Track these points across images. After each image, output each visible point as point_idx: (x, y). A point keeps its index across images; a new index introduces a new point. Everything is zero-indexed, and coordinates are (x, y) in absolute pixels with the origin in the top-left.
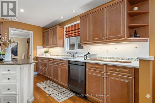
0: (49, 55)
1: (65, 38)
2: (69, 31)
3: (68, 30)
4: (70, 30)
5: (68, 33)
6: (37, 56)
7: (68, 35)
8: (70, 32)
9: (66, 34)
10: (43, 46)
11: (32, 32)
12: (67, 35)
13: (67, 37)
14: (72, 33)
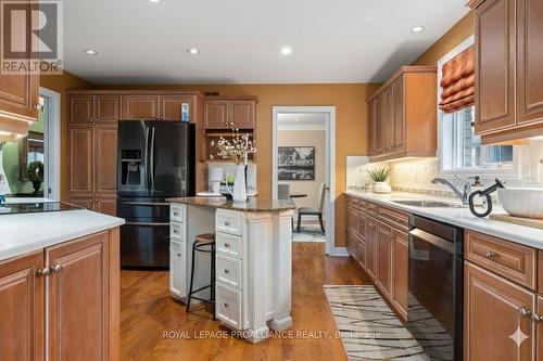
0: (389, 189)
1: (439, 112)
2: (454, 81)
3: (449, 75)
4: (458, 73)
5: (449, 90)
6: (348, 192)
7: (449, 99)
8: (459, 85)
9: (444, 97)
10: (368, 155)
11: (333, 109)
12: (447, 101)
13: (447, 111)
14: (464, 88)
